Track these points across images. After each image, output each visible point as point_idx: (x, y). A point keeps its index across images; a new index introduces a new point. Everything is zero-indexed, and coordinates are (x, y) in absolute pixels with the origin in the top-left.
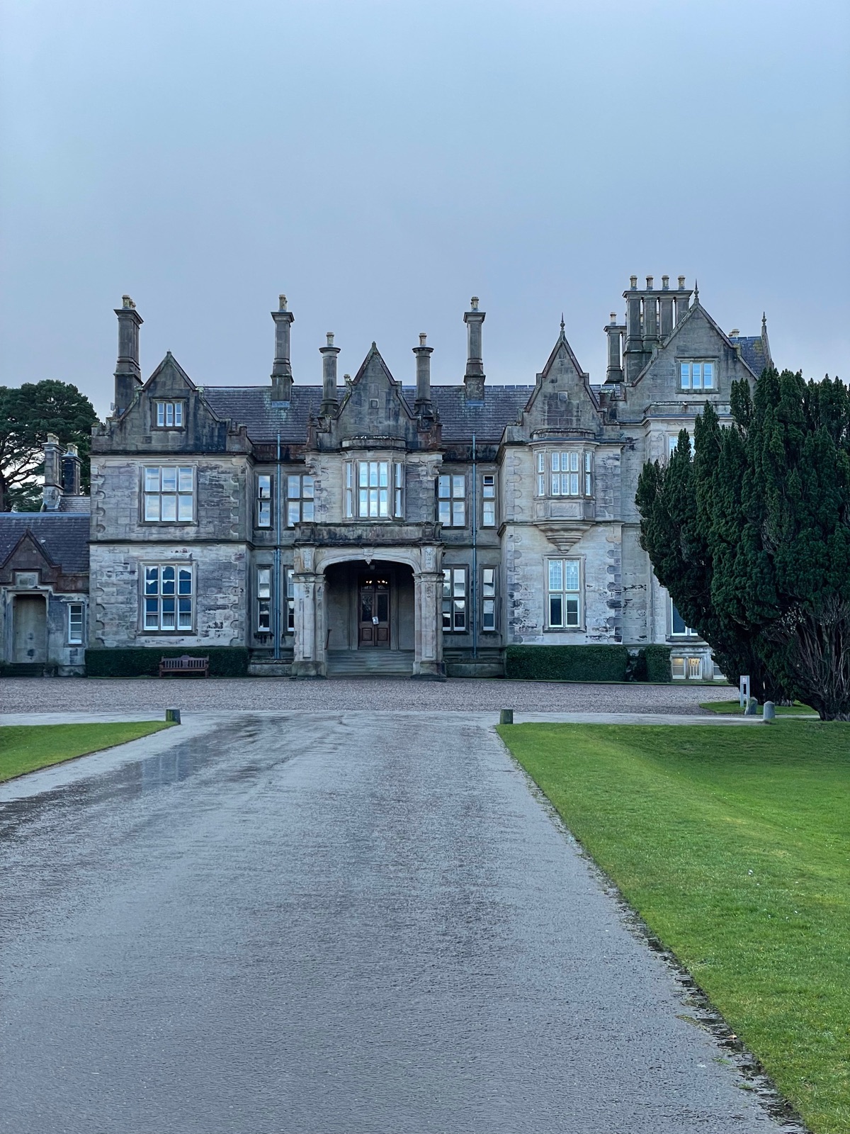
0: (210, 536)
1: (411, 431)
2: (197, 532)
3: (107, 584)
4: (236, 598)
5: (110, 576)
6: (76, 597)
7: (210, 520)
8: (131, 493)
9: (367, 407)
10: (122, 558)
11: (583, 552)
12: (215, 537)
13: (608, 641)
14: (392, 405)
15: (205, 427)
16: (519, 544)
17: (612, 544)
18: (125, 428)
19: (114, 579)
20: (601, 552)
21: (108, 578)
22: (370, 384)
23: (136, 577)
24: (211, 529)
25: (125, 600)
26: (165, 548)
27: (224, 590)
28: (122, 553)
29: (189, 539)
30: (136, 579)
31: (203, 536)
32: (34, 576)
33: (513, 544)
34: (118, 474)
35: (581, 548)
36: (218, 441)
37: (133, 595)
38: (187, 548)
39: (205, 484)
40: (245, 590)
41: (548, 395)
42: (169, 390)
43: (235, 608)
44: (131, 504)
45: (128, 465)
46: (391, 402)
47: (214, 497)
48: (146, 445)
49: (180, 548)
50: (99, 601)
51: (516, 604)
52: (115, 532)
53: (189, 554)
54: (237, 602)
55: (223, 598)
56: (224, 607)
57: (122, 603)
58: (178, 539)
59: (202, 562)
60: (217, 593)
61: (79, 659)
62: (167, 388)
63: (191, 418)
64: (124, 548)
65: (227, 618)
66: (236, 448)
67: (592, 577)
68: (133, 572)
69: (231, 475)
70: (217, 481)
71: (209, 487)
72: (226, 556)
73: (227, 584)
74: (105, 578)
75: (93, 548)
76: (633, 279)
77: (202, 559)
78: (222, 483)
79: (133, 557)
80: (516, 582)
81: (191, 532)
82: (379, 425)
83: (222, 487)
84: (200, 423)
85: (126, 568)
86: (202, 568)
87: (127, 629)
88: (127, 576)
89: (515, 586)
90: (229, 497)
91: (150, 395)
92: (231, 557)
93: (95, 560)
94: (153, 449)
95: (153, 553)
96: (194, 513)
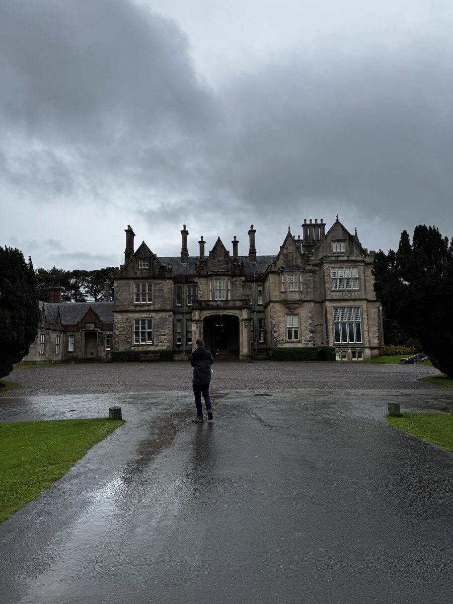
0: (159, 309)
1: (233, 269)
2: (154, 307)
3: (120, 327)
4: (169, 332)
6: (108, 333)
7: (159, 302)
8: (129, 293)
9: (217, 260)
10: (126, 317)
11: (299, 312)
12: (161, 309)
13: (310, 345)
14: (226, 259)
16: (275, 309)
17: (310, 309)
18: (127, 269)
19: (122, 325)
20: (307, 312)
22: (218, 252)
24: (159, 306)
25: (127, 333)
26: (142, 313)
27: (164, 328)
28: (125, 316)
29: (151, 310)
30: (131, 325)
31: (156, 308)
32: (93, 325)
33: (273, 309)
34: (124, 286)
35: (299, 310)
36: (162, 274)
37: (130, 331)
38: (151, 313)
39: (157, 289)
40: (172, 328)
41: (285, 254)
43: (168, 335)
44: (129, 297)
45: (128, 283)
47: (160, 294)
48: (135, 275)
49: (148, 313)
50: (117, 333)
52: (123, 307)
53: (151, 315)
55: (164, 331)
56: (164, 335)
57: (125, 334)
58: (147, 310)
60: (162, 330)
61: (110, 356)
62: (142, 255)
63: (152, 265)
64: (127, 314)
65: (165, 339)
66: (168, 276)
67: (303, 321)
68: (130, 322)
69: (167, 286)
70: (162, 288)
71: (159, 291)
72: (165, 316)
73: (165, 326)
74: (119, 325)
75: (115, 314)
77: (156, 317)
79: (130, 317)
80: (275, 323)
81: (152, 308)
82: (221, 267)
83: (163, 290)
84: (155, 266)
85: (127, 321)
86: (156, 320)
87: (127, 344)
88: (127, 324)
90: (166, 294)
91: (137, 257)
92: (167, 316)
93: (116, 318)
94: (137, 277)
95: (137, 315)
96: (153, 300)
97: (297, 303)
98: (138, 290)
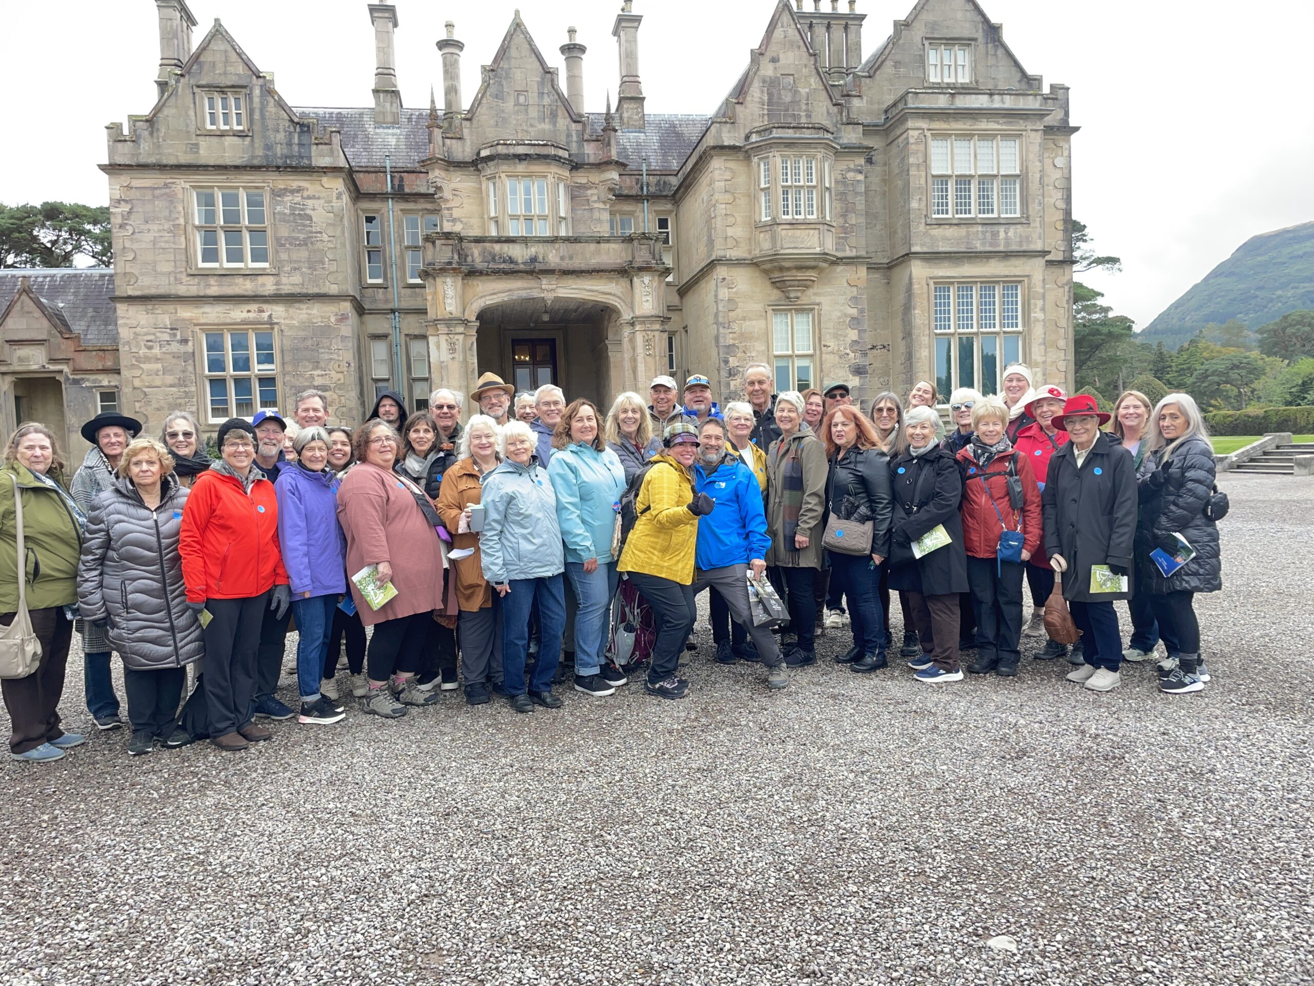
0: (297, 290)
1: (575, 138)
2: (277, 284)
3: (147, 359)
4: (340, 376)
5: (150, 348)
6: (105, 381)
7: (296, 265)
8: (174, 226)
9: (513, 103)
10: (166, 320)
11: (818, 299)
12: (305, 291)
14: (546, 101)
15: (278, 131)
16: (734, 290)
17: (855, 289)
18: (158, 130)
19: (156, 351)
20: (842, 299)
21: (147, 351)
22: (514, 70)
23: (189, 347)
24: (297, 279)
25: (177, 381)
26: (232, 306)
27: (322, 364)
28: (164, 315)
29: (266, 293)
30: (191, 350)
31: (286, 289)
32: (39, 352)
33: (726, 290)
34: (151, 197)
35: (815, 294)
36: (299, 152)
37: (188, 374)
38: (265, 306)
39: (285, 214)
40: (352, 365)
41: (768, 79)
42: (220, 74)
43: (340, 389)
44: (174, 243)
45: (166, 185)
46: (546, 96)
47: (299, 232)
48: (192, 156)
49: (254, 307)
50: (137, 383)
51: (731, 373)
52: (154, 283)
53: (269, 313)
54: (342, 381)
55: (322, 375)
57: (171, 386)
58: (250, 293)
59: (287, 325)
60: (313, 369)
62: (217, 72)
63: (257, 116)
64: (170, 308)
66: (325, 161)
67: (830, 334)
68: (185, 341)
69: (322, 201)
70: (302, 210)
71: (292, 218)
72: (322, 317)
73: (327, 357)
74: (143, 351)
75: (121, 308)
77: (288, 322)
78: (308, 212)
79: (184, 320)
80: (731, 342)
81: (268, 286)
82: (530, 129)
83: (310, 218)
84: (271, 124)
85: (175, 335)
86: (289, 334)
88: (175, 347)
89: (731, 349)
90: (321, 233)
91: (192, 82)
92: (329, 318)
93: (126, 325)
94: (202, 162)
95: (213, 314)
96: (270, 256)
97: (813, 268)
98: (210, 216)
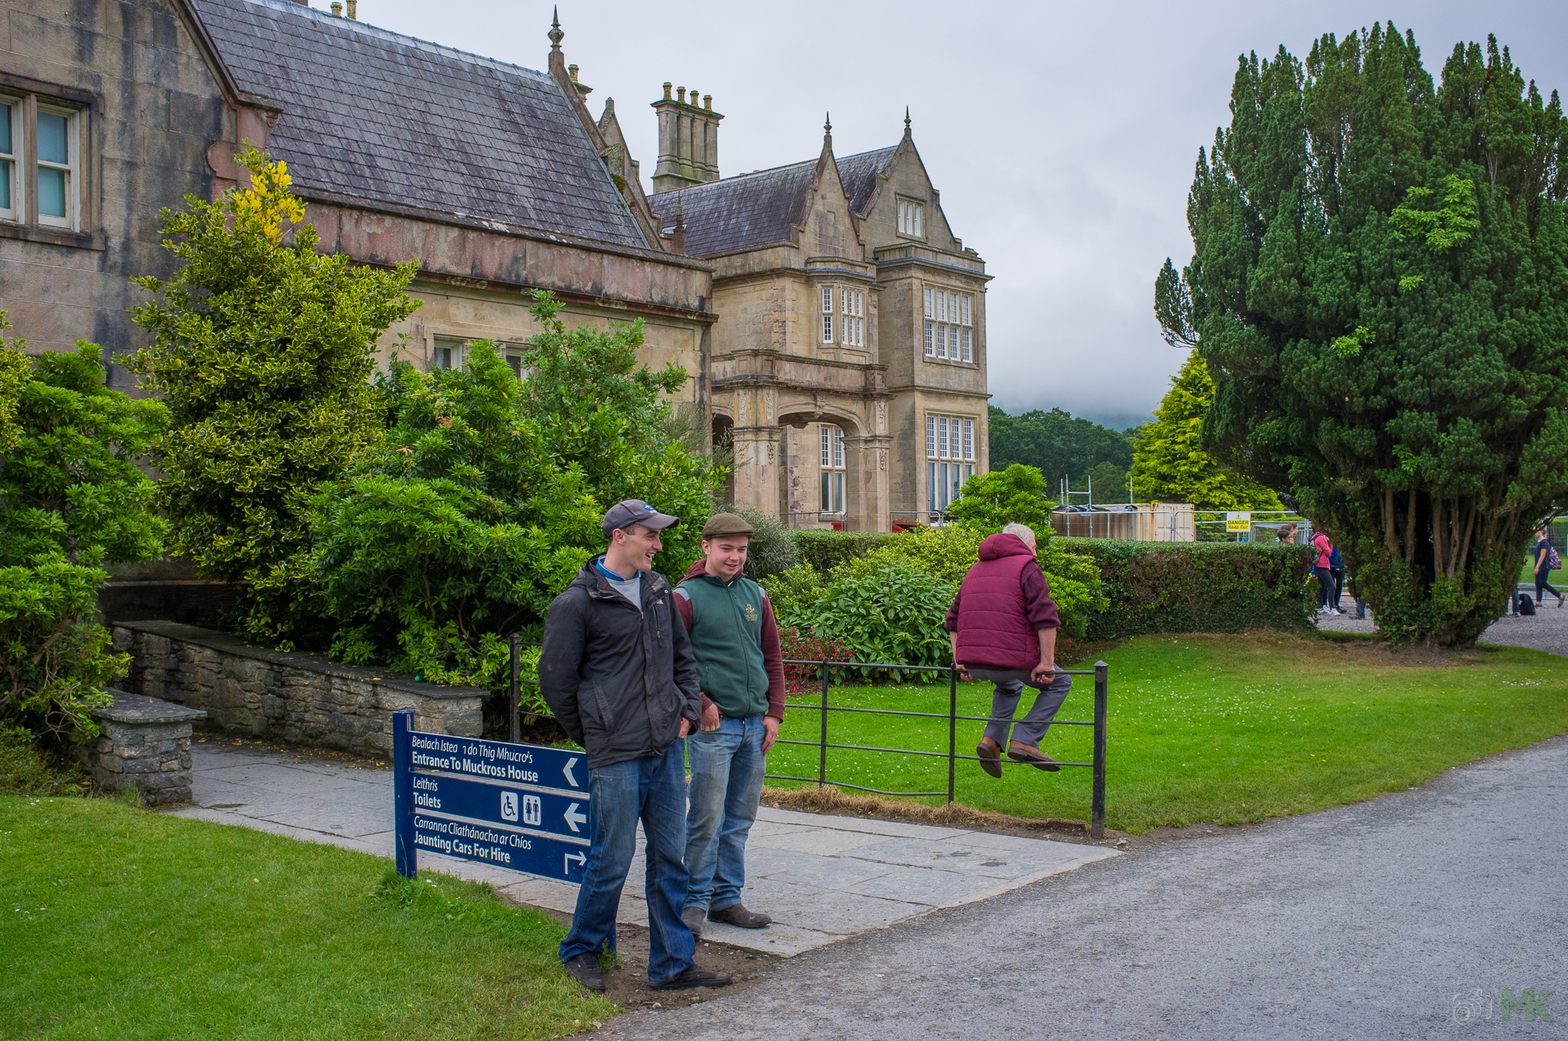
41: (819, 214)
51: (795, 483)
76: (667, 87)
89: (795, 460)
